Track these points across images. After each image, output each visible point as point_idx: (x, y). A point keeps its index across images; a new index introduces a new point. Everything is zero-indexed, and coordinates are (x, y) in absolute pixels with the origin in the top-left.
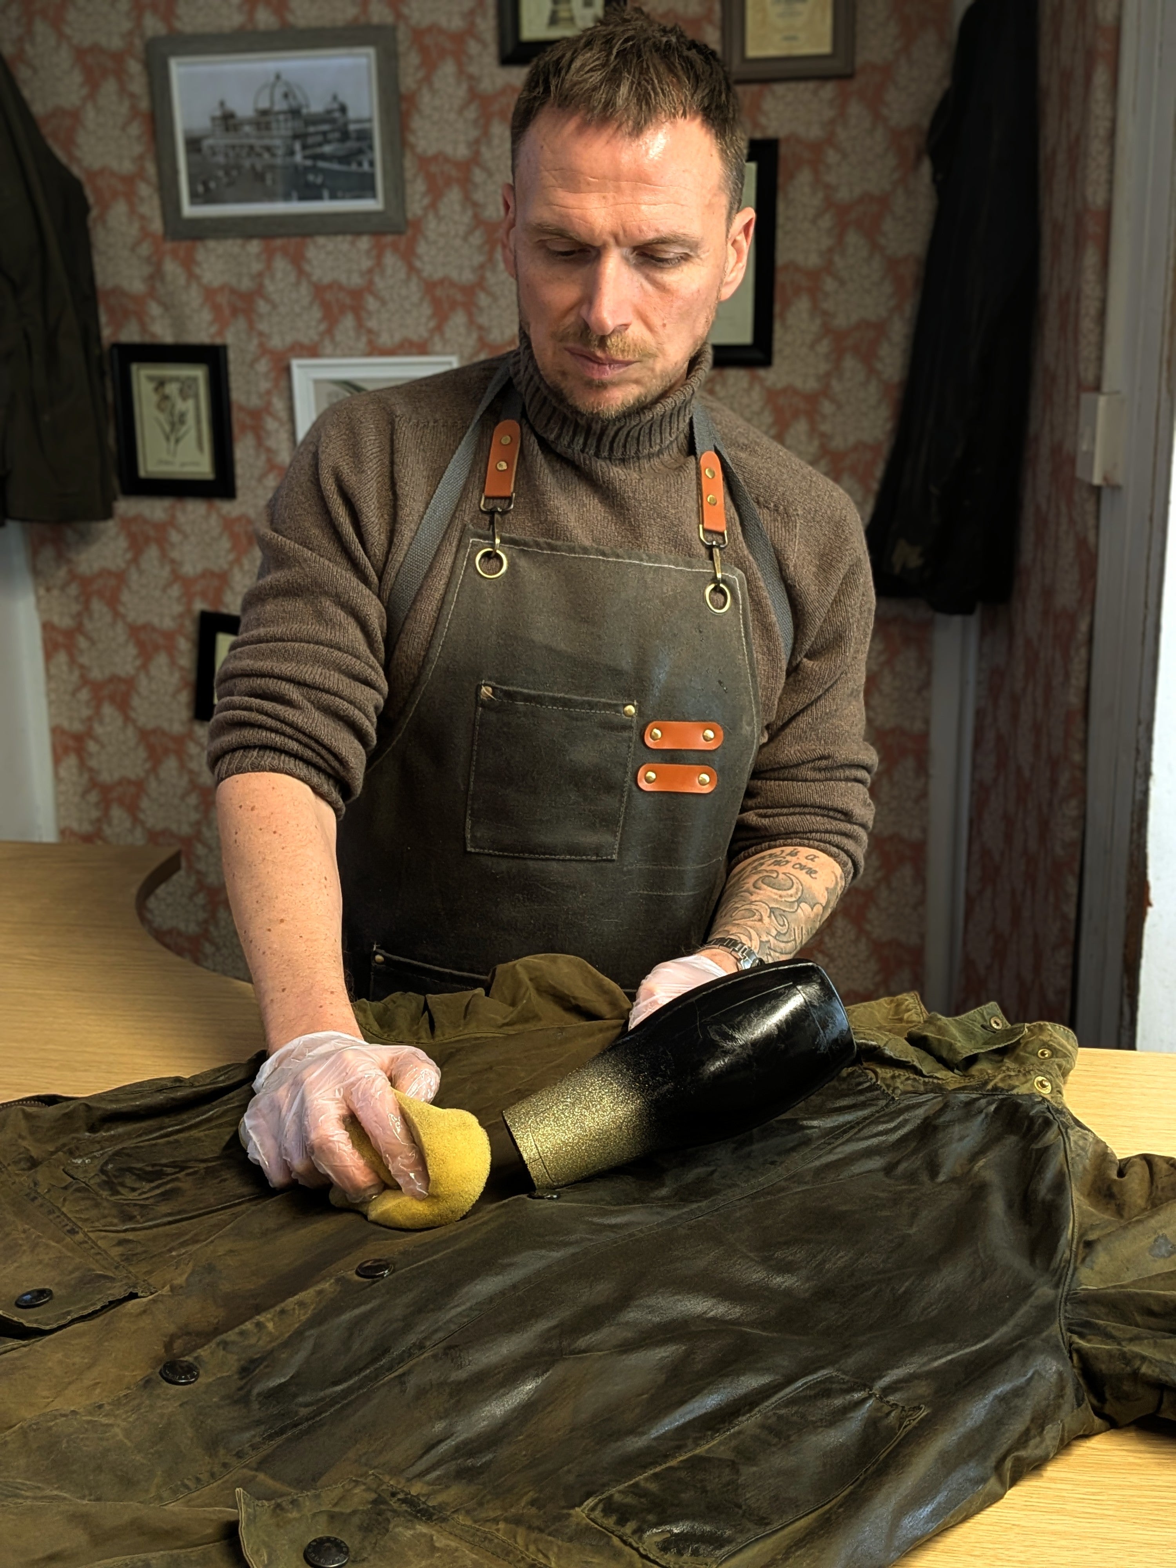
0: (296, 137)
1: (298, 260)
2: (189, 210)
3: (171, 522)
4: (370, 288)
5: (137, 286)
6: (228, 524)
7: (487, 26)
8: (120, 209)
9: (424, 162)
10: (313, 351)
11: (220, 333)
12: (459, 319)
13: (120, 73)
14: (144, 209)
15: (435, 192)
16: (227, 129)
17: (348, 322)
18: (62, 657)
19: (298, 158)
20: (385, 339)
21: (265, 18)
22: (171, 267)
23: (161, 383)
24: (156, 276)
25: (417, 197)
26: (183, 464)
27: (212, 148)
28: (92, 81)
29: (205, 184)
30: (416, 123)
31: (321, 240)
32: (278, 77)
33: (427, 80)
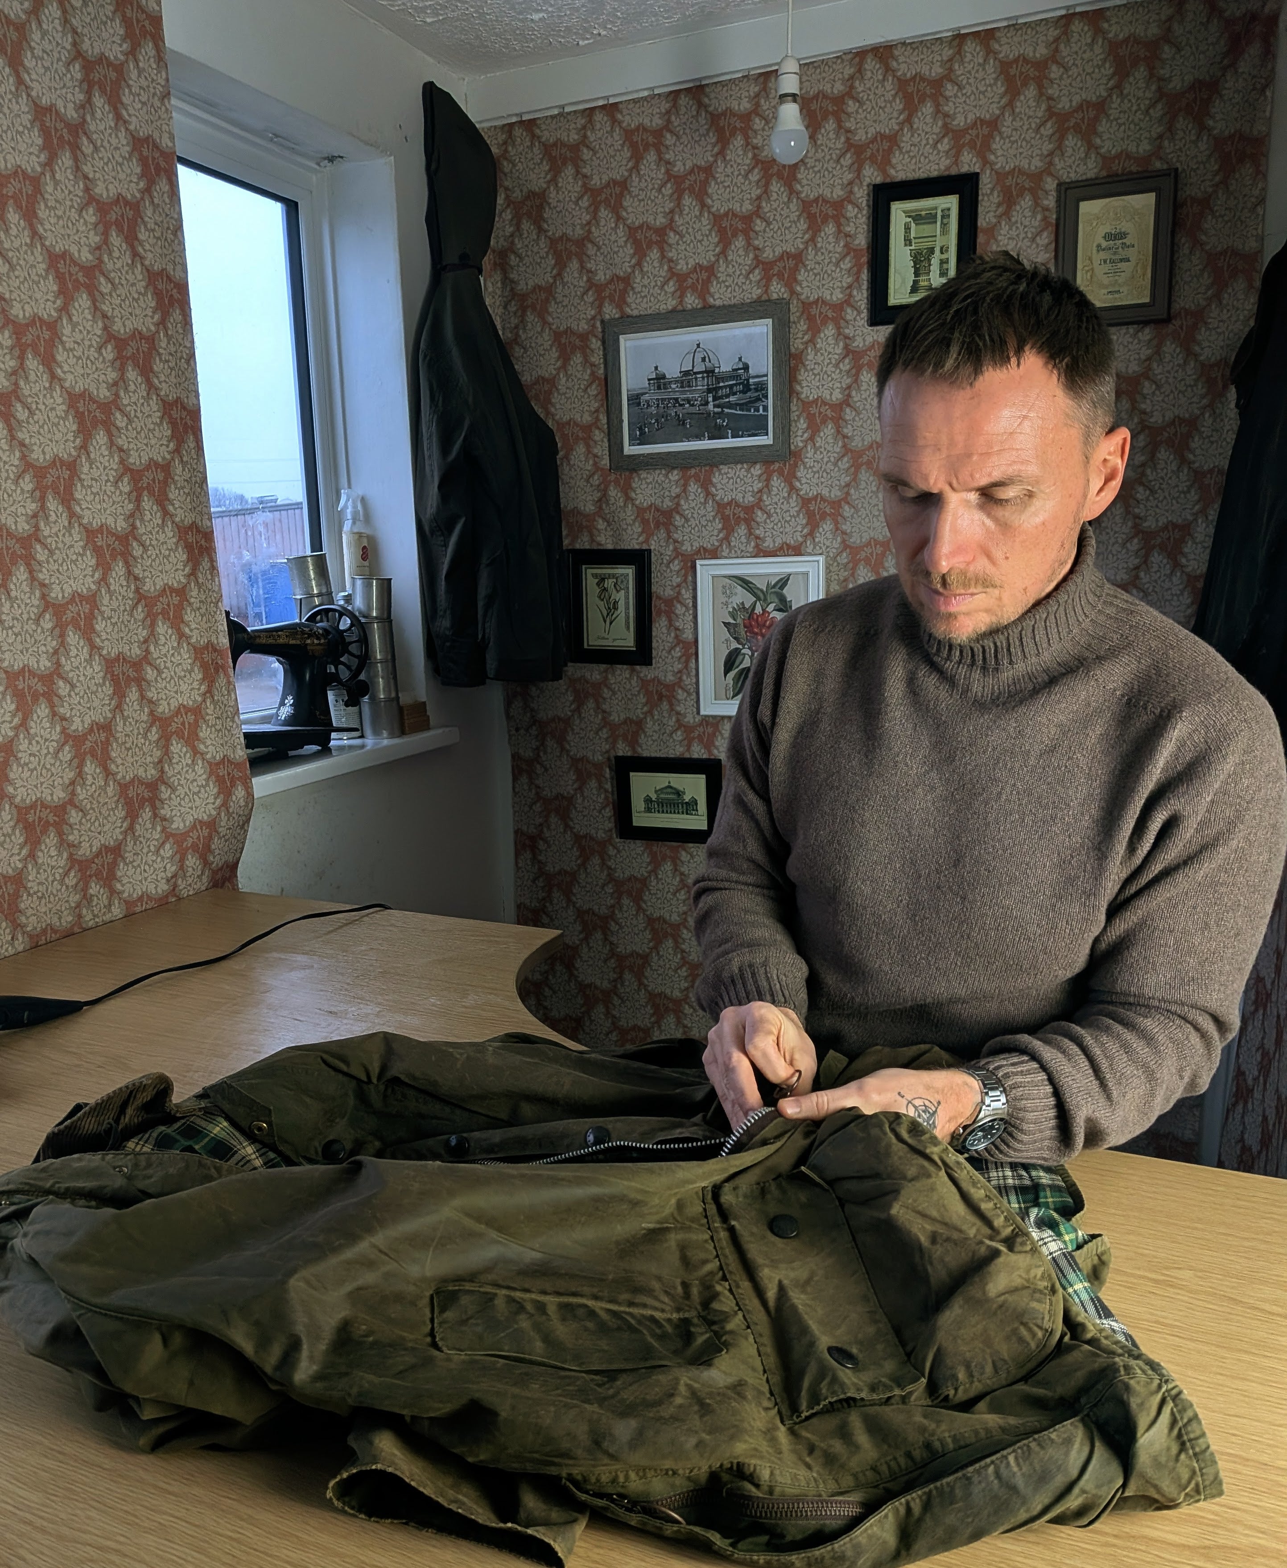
0: (709, 391)
1: (706, 485)
2: (629, 449)
3: (605, 682)
4: (759, 504)
5: (590, 508)
6: (644, 684)
7: (861, 297)
8: (581, 449)
9: (806, 405)
10: (714, 554)
11: (647, 541)
12: (827, 526)
13: (585, 349)
14: (597, 450)
15: (814, 429)
16: (659, 388)
17: (742, 530)
18: (524, 779)
19: (711, 406)
20: (768, 544)
21: (691, 301)
22: (613, 492)
23: (602, 579)
24: (603, 499)
25: (800, 433)
26: (614, 640)
27: (647, 402)
28: (565, 357)
29: (640, 429)
30: (802, 375)
31: (724, 469)
32: (698, 346)
33: (812, 341)
